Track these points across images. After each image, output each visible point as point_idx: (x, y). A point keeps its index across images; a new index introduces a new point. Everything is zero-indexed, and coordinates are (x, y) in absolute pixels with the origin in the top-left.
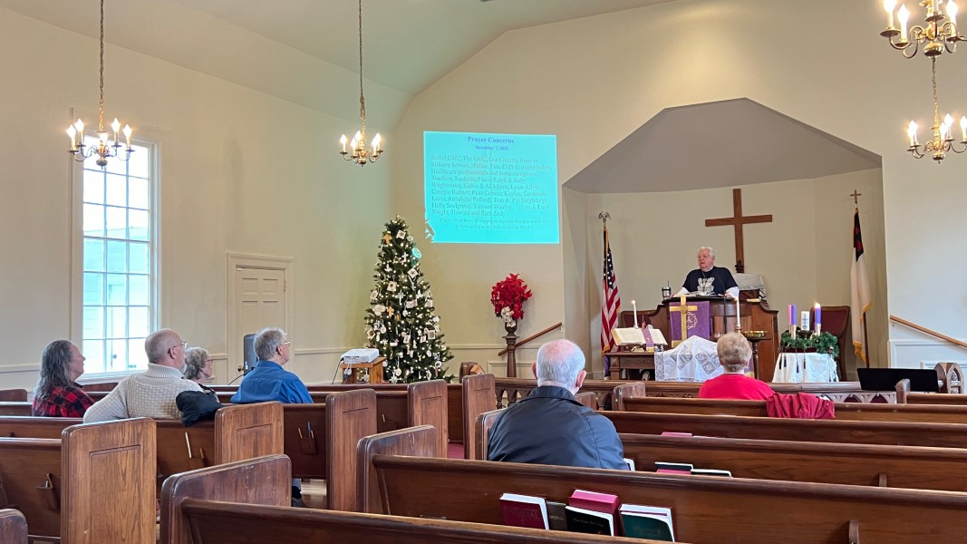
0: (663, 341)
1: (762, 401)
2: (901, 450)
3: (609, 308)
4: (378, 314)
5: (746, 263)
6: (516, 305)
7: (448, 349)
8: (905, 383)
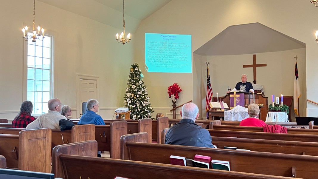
0: (227, 107)
1: (262, 127)
2: (311, 143)
3: (209, 96)
4: (128, 96)
5: (257, 81)
6: (176, 94)
7: (152, 109)
8: (312, 122)
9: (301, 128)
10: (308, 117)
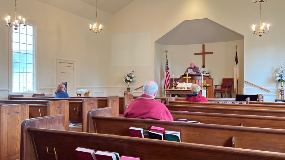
2: (248, 116)
3: (167, 77)
5: (205, 66)
8: (248, 99)
9: (239, 103)
10: (245, 94)
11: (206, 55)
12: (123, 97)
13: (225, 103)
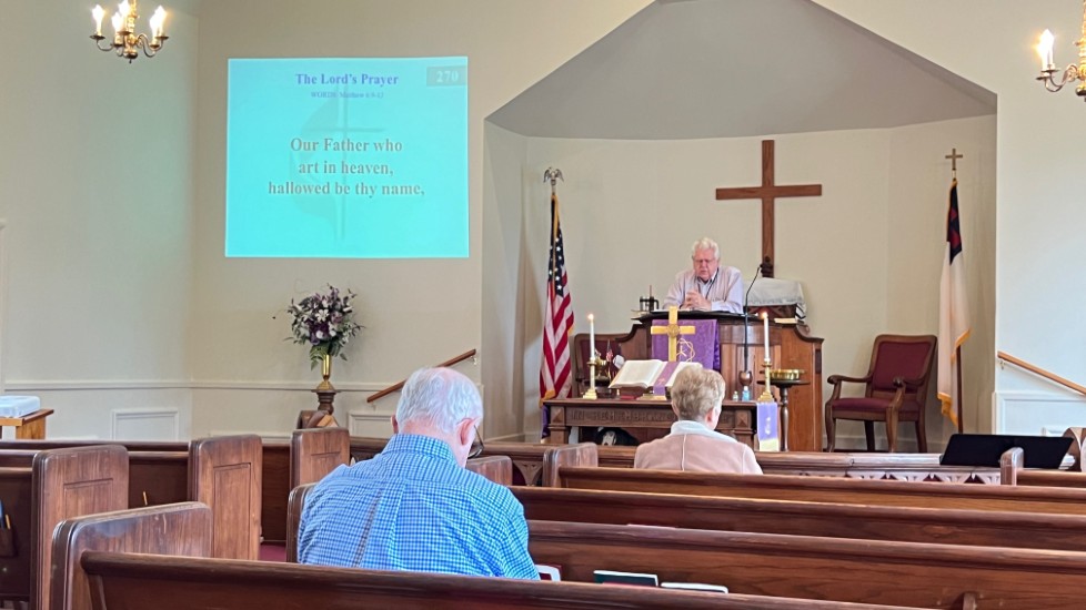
2: (1001, 554)
3: (555, 328)
5: (777, 262)
8: (1015, 454)
10: (998, 433)
11: (780, 203)
12: (288, 442)
13: (885, 477)
